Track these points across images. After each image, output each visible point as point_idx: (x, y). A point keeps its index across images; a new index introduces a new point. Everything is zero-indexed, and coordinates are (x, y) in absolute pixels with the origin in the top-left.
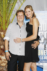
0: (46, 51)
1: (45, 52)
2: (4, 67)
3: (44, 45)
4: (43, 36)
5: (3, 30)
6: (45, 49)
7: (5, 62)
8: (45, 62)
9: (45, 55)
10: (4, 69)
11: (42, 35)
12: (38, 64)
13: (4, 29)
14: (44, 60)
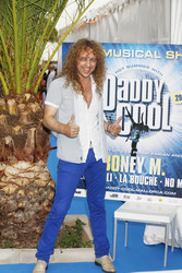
0: (135, 161)
1: (133, 164)
2: (12, 197)
3: (130, 142)
4: (130, 116)
5: (15, 94)
6: (135, 155)
7: (13, 183)
8: (132, 192)
9: (132, 171)
10: (11, 202)
11: (126, 113)
12: (113, 196)
13: (19, 92)
14: (129, 185)
